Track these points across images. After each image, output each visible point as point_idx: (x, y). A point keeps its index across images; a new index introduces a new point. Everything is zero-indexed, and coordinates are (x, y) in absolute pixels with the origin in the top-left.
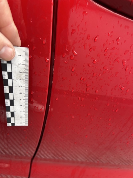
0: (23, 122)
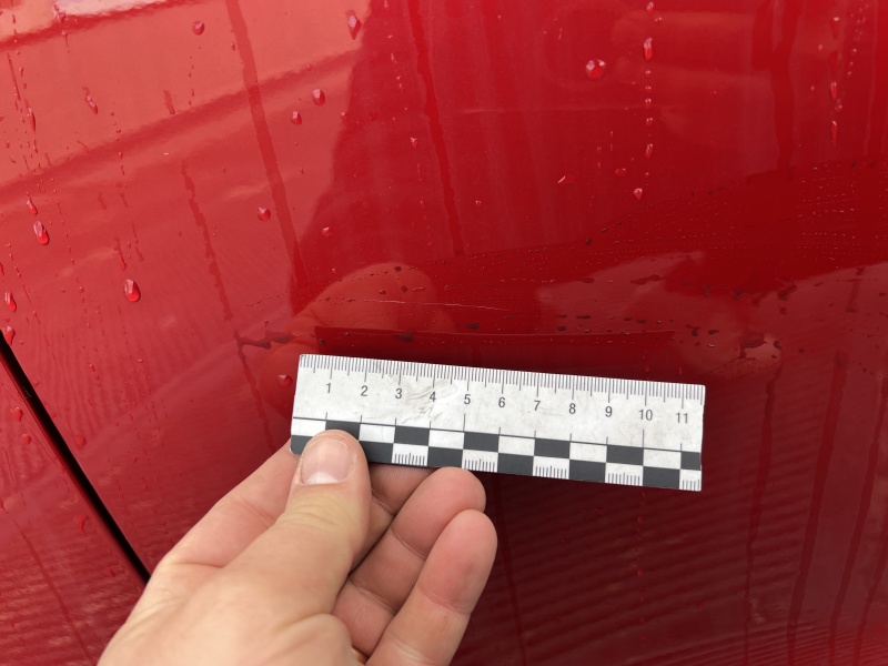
0: (678, 409)
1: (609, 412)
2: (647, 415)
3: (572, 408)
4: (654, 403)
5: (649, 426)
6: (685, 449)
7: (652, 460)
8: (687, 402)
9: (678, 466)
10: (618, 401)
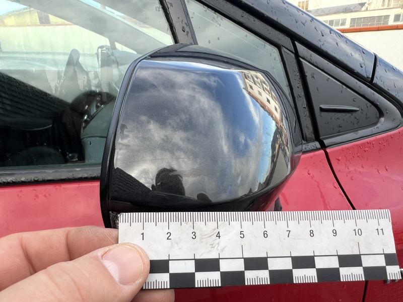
1: (335, 233)
2: (358, 232)
3: (312, 233)
4: (361, 223)
5: (361, 239)
6: (386, 252)
7: (368, 262)
8: (381, 221)
9: (384, 264)
10: (339, 224)
